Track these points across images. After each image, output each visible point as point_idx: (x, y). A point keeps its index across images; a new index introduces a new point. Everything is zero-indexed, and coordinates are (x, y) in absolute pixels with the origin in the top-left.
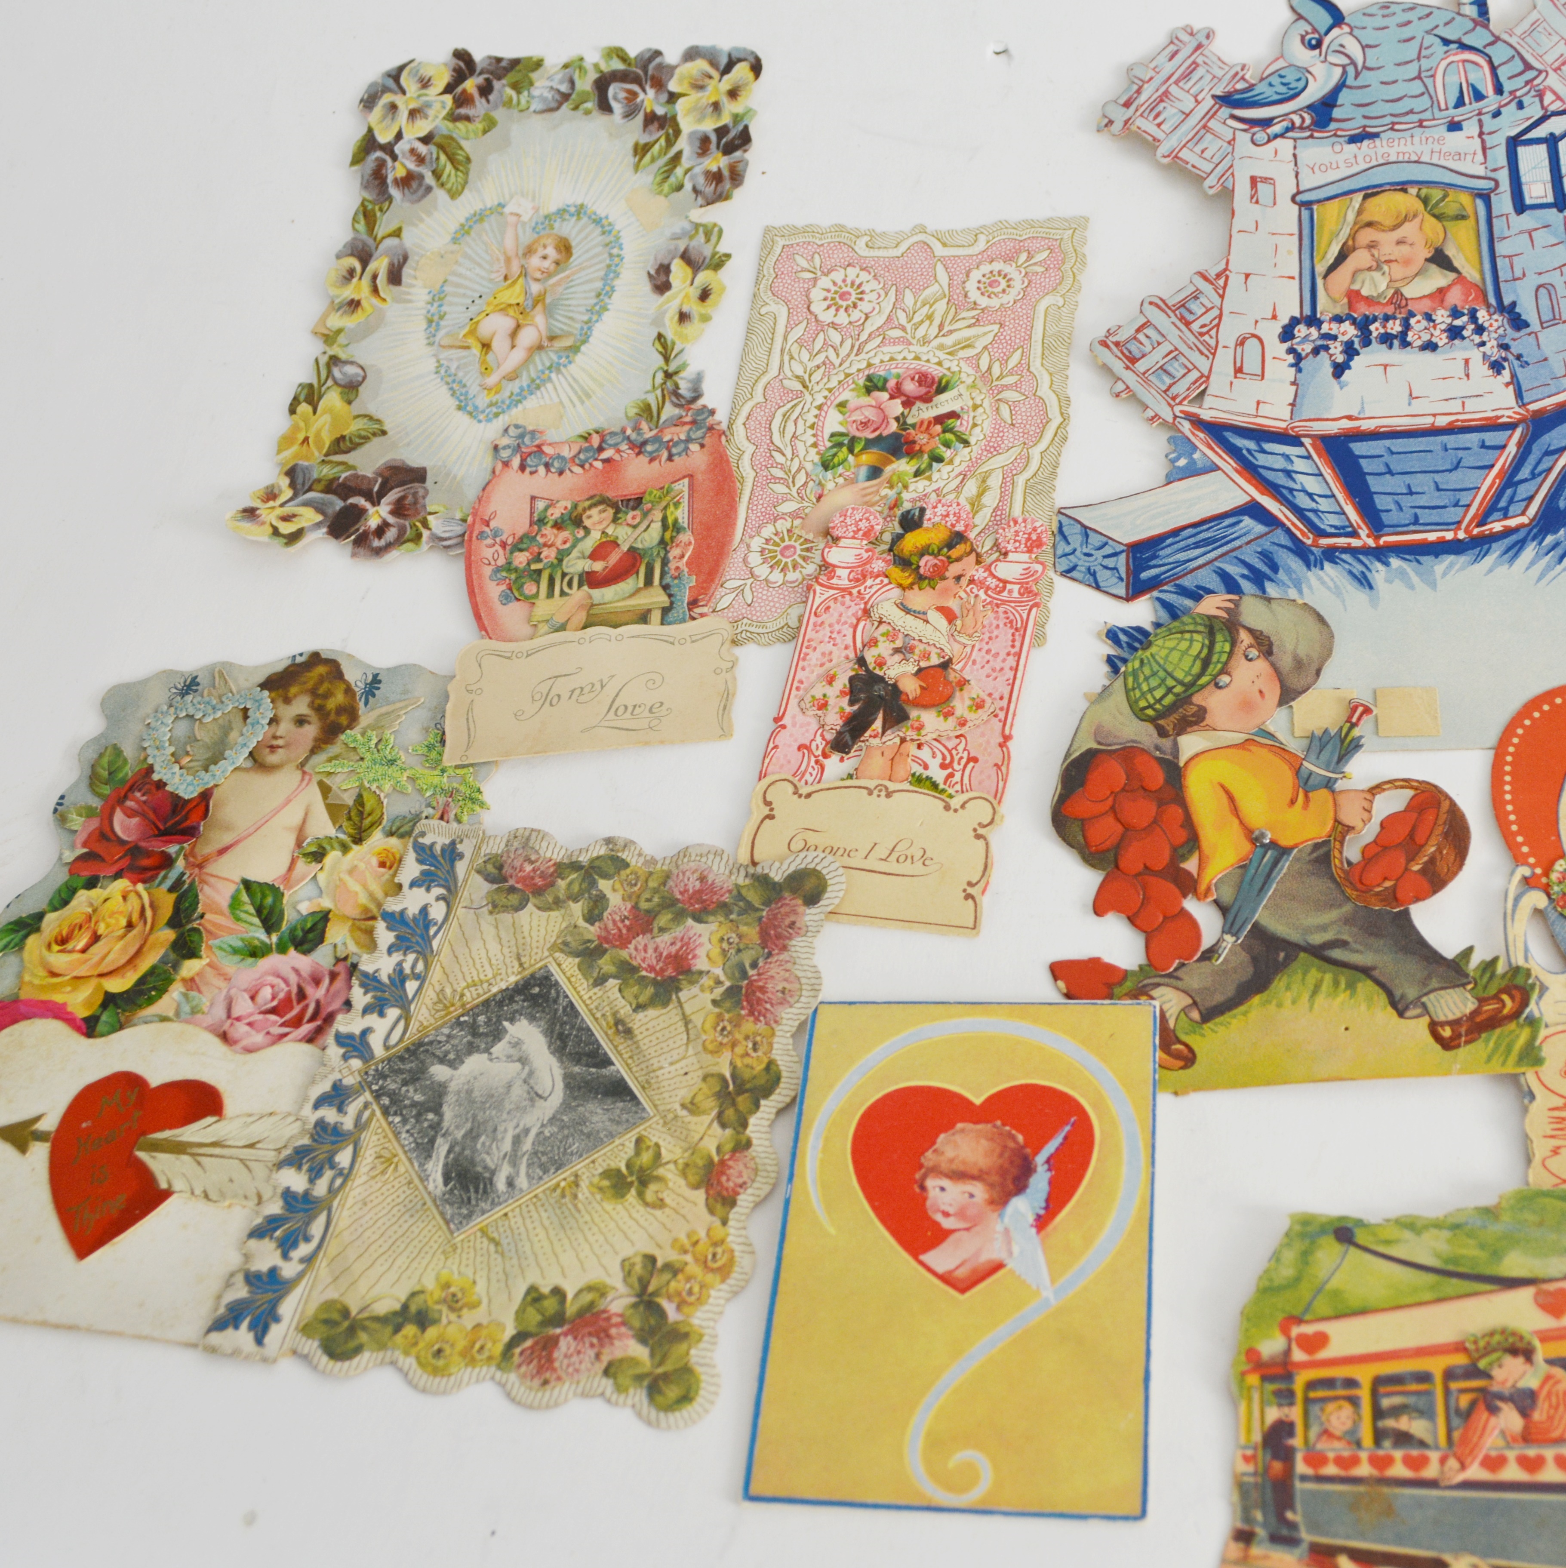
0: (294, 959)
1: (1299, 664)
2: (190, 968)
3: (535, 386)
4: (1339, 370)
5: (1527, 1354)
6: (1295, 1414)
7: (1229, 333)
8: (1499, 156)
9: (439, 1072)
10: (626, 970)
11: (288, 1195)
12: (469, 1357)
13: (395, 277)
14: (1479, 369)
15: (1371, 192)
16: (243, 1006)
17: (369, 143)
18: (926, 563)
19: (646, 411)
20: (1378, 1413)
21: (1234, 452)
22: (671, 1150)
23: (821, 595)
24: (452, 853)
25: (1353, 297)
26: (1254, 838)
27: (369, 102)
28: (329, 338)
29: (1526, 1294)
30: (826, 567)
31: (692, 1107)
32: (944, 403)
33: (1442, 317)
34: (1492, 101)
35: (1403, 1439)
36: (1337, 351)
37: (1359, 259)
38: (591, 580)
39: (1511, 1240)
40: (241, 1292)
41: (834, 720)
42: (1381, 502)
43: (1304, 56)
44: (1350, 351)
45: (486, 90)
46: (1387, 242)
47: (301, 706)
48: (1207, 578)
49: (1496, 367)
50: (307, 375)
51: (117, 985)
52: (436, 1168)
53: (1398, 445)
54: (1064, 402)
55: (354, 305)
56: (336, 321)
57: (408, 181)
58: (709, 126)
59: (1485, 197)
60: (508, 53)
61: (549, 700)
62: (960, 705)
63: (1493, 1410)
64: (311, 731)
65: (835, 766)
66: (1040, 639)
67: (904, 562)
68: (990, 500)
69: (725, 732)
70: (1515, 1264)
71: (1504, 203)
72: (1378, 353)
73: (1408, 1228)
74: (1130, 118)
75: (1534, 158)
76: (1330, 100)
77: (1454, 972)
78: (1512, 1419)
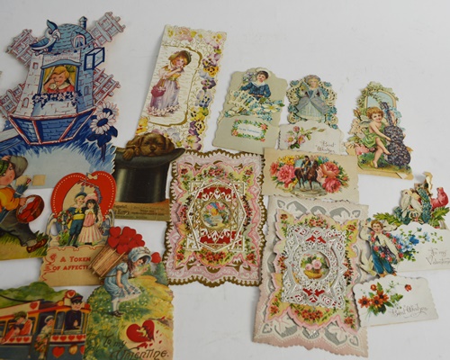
1: (20, 170)
4: (43, 105)
5: (25, 317)
7: (22, 98)
8: (83, 58)
14: (70, 105)
15: (57, 66)
21: (18, 124)
25: (49, 89)
26: (2, 208)
29: (29, 304)
33: (65, 94)
34: (83, 47)
36: (43, 101)
37: (52, 81)
39: (30, 293)
42: (45, 135)
43: (49, 36)
44: (46, 101)
46: (58, 77)
49: (74, 105)
53: (50, 122)
59: (78, 67)
63: (15, 329)
70: (29, 298)
71: (82, 68)
72: (51, 102)
73: (11, 290)
74: (12, 50)
75: (90, 58)
76: (52, 46)
77: (33, 236)
78: (18, 331)
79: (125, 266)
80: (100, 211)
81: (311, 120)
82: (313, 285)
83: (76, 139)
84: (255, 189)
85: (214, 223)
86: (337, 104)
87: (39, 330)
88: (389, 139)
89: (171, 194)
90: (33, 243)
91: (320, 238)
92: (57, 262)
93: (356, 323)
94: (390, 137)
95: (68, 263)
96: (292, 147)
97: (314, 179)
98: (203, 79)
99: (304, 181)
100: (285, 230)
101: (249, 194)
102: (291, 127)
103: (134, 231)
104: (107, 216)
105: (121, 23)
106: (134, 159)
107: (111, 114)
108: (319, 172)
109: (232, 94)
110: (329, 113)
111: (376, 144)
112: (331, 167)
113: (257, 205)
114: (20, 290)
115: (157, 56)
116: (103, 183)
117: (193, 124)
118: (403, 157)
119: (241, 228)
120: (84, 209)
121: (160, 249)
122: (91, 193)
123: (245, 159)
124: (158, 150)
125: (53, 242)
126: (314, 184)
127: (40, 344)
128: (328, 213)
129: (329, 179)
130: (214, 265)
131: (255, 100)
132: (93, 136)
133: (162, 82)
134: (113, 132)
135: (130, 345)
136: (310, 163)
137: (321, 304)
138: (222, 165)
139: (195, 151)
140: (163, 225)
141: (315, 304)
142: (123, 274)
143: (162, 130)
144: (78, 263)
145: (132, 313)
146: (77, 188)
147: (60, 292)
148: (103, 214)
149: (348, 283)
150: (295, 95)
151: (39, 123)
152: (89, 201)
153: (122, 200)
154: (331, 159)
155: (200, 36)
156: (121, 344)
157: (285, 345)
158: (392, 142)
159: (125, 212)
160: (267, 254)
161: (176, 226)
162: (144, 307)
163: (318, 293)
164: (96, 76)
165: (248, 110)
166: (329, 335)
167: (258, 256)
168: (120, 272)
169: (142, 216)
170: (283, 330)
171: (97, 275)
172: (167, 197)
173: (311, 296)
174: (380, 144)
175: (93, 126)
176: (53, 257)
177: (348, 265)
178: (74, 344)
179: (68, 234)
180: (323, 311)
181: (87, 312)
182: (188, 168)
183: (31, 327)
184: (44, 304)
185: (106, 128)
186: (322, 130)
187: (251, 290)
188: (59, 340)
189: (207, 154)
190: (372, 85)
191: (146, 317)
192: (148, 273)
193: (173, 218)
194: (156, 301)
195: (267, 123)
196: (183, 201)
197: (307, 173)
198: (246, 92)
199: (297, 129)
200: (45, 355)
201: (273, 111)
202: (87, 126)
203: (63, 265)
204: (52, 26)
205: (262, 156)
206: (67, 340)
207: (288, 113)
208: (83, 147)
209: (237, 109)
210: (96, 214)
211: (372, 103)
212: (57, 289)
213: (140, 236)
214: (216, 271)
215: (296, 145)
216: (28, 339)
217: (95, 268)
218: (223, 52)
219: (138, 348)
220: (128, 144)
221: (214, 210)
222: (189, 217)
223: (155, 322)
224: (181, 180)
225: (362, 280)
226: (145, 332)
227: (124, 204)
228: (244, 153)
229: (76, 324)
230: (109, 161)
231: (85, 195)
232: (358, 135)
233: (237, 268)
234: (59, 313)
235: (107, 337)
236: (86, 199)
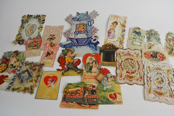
0: (14, 68)
1: (73, 52)
2: (7, 69)
3: (31, 35)
4: (77, 35)
5: (80, 91)
6: (66, 94)
7: (71, 33)
8: (88, 22)
9: (21, 75)
10: (32, 69)
11: (11, 82)
12: (21, 91)
13: (23, 28)
14: (85, 35)
15: (80, 24)
16: (10, 71)
17: (22, 20)
18: (52, 46)
19: (37, 37)
20: (71, 94)
21: (71, 40)
22: (34, 79)
23: (46, 47)
24: (23, 62)
25: (78, 31)
26: (69, 62)
27: (23, 17)
28: (19, 32)
29: (80, 88)
30: (47, 46)
31: (35, 77)
32: (55, 36)
33: (83, 32)
34: (88, 19)
35: (72, 95)
37: (79, 28)
38: (33, 46)
39: (80, 85)
40: (8, 87)
41: (46, 55)
42: (79, 43)
43: (77, 16)
44: (78, 34)
45: (30, 17)
46: (81, 27)
47: (15, 54)
48: (68, 47)
49: (86, 35)
50: (18, 34)
51: (3, 70)
52: (20, 80)
53: (80, 39)
54: (61, 36)
55: (21, 30)
56: (20, 31)
57: (25, 22)
58: (42, 19)
59: (86, 25)
60: (31, 15)
61: (30, 53)
62: (53, 54)
64: (16, 55)
65: (46, 58)
66: (58, 50)
67: (51, 46)
68: (56, 42)
69: (40, 55)
70: (80, 86)
71: (88, 25)
72: (79, 34)
73: (74, 84)
74: (67, 20)
75: (89, 23)
76: (78, 19)
77: (79, 70)
78: (78, 94)
79: (106, 79)
80: (97, 63)
81: (154, 41)
82: (159, 86)
83: (88, 44)
84: (140, 59)
85: (129, 68)
86: (160, 37)
87: (84, 95)
89: (116, 60)
90: (79, 71)
91: (160, 73)
92: (86, 77)
93: (173, 96)
95: (89, 77)
96: (149, 48)
97: (156, 57)
98: (122, 29)
99: (154, 58)
100: (150, 71)
101: (138, 60)
102: (148, 43)
103: (107, 69)
104: (99, 65)
105: (98, 13)
106: (105, 50)
107: (97, 38)
108: (157, 55)
109: (130, 33)
110: (158, 40)
111: (173, 49)
112: (161, 54)
113: (141, 64)
114: (77, 84)
115: (108, 23)
116: (97, 56)
117: (120, 41)
119: (137, 70)
120: (92, 63)
121: (115, 75)
122: (94, 59)
123: (136, 51)
124: (111, 48)
125: (85, 71)
126: (156, 59)
127: (85, 98)
128: (161, 67)
129: (160, 57)
130: (131, 79)
132: (92, 44)
133: (110, 30)
134: (98, 43)
135: (110, 99)
136: (155, 53)
137: (162, 91)
138: (130, 53)
139: (122, 49)
140: (115, 68)
141: (161, 91)
142: (106, 80)
143: (112, 43)
144: (92, 77)
145: (110, 91)
146: (89, 57)
147: (89, 85)
148: (98, 64)
149: (169, 86)
150: (148, 34)
151: (77, 40)
152: (93, 61)
153: (103, 61)
154: (160, 52)
155: (120, 17)
156: (108, 99)
157: (154, 101)
159: (104, 64)
160: (145, 77)
161: (119, 68)
162: (113, 89)
163: (161, 88)
164: (92, 27)
165: (135, 38)
166: (166, 99)
167: (143, 77)
168: (105, 80)
169: (109, 65)
170: (153, 97)
171: (98, 81)
172: (115, 60)
173: (159, 89)
175: (92, 41)
176: (85, 75)
177: (169, 80)
178: (95, 98)
179: (88, 69)
180: (163, 93)
181: (97, 90)
182: (120, 53)
183: (82, 94)
184: (84, 88)
185: (96, 41)
186: (157, 44)
187: (142, 86)
188: (90, 97)
189: (125, 49)
190: (169, 32)
191: (114, 92)
192: (112, 81)
193: (118, 66)
194: (116, 88)
195: (141, 42)
196: (120, 62)
197: (154, 56)
198: (134, 33)
199: (150, 44)
200: (87, 101)
201: (142, 39)
202: (90, 41)
203: (88, 78)
204: (78, 14)
205: (141, 51)
206: (93, 97)
207: (147, 39)
208: (90, 46)
209: (132, 38)
210: (96, 64)
211: (170, 37)
212: (87, 84)
213: (109, 71)
214: (131, 81)
215: (150, 48)
216: (81, 97)
217: (98, 79)
218: (127, 22)
219: (113, 100)
220: (103, 46)
221: (129, 64)
222: (122, 66)
223: (117, 94)
224: (119, 56)
225: (173, 85)
226: (114, 96)
227: (104, 62)
228: (136, 49)
229: (95, 93)
230: (98, 50)
231: (92, 59)
232: (167, 46)
233: (137, 80)
234: (89, 90)
235: (104, 97)
236: (93, 60)
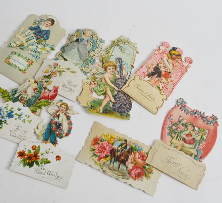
88: (117, 89)
94: (118, 87)
96: (45, 77)
109: (21, 30)
111: (106, 93)
118: (125, 105)
131: (35, 40)
158: (119, 91)
165: (26, 46)
174: (109, 93)
186: (74, 72)
190: (121, 39)
198: (32, 32)
199: (56, 65)
201: (44, 52)
209: (19, 43)
215: (48, 77)
